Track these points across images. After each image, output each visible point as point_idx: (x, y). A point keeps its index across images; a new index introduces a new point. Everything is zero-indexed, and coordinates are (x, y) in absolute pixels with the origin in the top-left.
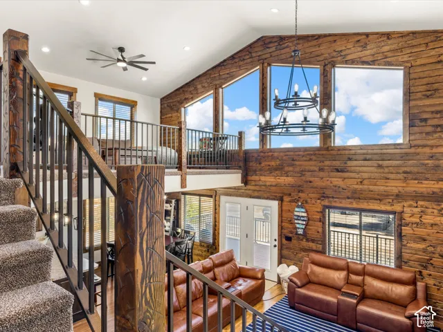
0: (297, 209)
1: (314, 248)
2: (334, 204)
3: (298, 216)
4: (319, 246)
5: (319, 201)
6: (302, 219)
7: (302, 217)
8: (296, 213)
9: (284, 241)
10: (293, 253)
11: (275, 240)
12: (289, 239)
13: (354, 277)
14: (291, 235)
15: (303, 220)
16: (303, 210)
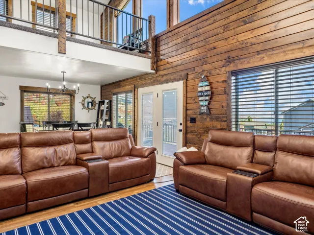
0: (200, 84)
1: (219, 126)
2: (240, 67)
3: (201, 92)
4: (223, 123)
5: (223, 69)
6: (205, 94)
7: (206, 91)
8: (200, 89)
9: (189, 124)
10: (197, 136)
11: (181, 124)
12: (193, 120)
13: (260, 155)
14: (194, 116)
15: (206, 96)
16: (206, 83)
